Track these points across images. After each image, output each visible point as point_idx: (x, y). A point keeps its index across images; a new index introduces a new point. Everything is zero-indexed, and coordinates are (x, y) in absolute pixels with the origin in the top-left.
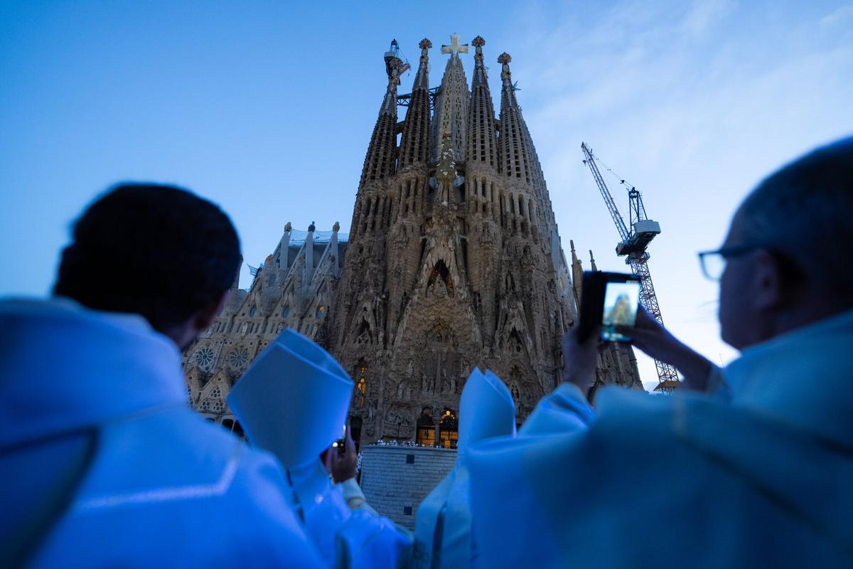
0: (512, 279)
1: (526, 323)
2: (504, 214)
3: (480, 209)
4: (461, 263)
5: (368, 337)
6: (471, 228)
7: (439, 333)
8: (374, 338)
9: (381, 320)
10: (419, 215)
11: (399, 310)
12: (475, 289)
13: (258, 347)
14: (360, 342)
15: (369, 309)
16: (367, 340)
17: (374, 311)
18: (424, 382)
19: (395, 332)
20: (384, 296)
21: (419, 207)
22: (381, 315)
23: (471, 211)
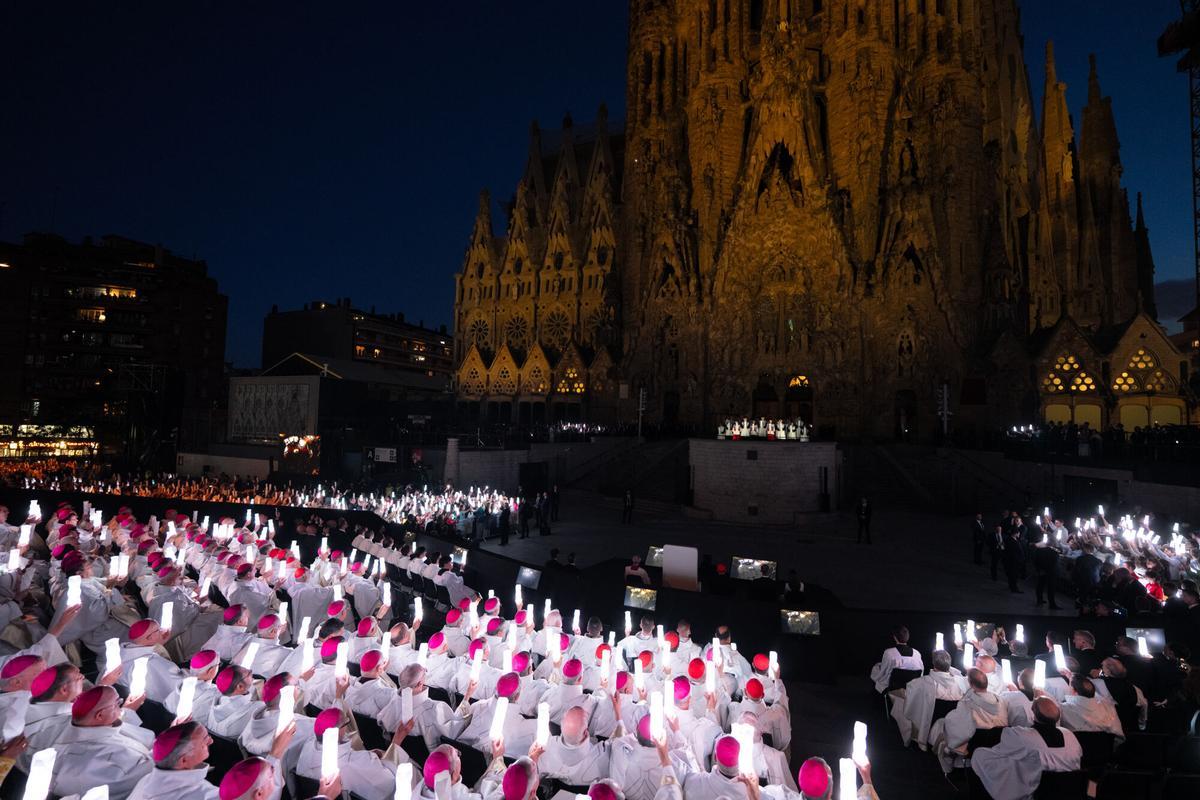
0: (912, 155)
1: (934, 234)
2: (902, 18)
3: (852, 21)
4: (814, 142)
5: (674, 288)
6: (833, 67)
7: (781, 267)
8: (684, 288)
9: (691, 259)
10: (737, 63)
11: (715, 240)
12: (842, 184)
13: (536, 312)
14: (664, 295)
15: (671, 246)
16: (674, 292)
17: (678, 246)
18: (760, 340)
19: (713, 274)
20: (691, 222)
21: (733, 47)
22: (690, 252)
23: (834, 29)
